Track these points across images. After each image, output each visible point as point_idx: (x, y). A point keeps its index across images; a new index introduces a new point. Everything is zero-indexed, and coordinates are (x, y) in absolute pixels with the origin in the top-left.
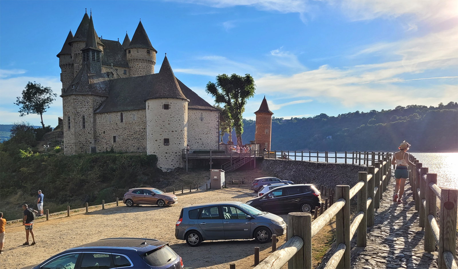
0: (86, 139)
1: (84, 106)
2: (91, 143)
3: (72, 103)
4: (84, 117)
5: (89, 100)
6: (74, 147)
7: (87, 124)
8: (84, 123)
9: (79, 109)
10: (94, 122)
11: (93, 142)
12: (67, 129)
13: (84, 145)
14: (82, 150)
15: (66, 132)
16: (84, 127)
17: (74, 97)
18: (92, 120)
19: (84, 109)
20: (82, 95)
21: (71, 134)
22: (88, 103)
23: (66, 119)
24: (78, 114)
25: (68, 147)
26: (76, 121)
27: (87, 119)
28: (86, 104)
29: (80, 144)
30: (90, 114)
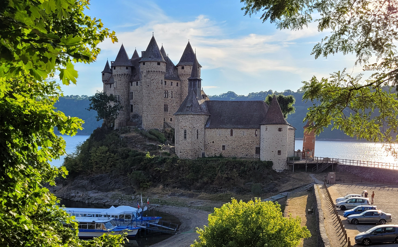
0: (198, 147)
1: (198, 123)
2: (202, 149)
3: (190, 120)
4: (198, 130)
5: (201, 118)
6: (190, 152)
7: (200, 136)
8: (198, 135)
9: (195, 125)
10: (204, 134)
11: (203, 149)
12: (183, 139)
13: (197, 151)
14: (196, 155)
15: (182, 141)
16: (197, 138)
17: (192, 116)
18: (203, 133)
19: (198, 125)
20: (197, 115)
21: (187, 143)
22: (201, 120)
23: (182, 132)
24: (194, 128)
25: (184, 152)
26: (193, 134)
27: (200, 132)
28: (200, 121)
29: (195, 150)
30: (202, 129)
